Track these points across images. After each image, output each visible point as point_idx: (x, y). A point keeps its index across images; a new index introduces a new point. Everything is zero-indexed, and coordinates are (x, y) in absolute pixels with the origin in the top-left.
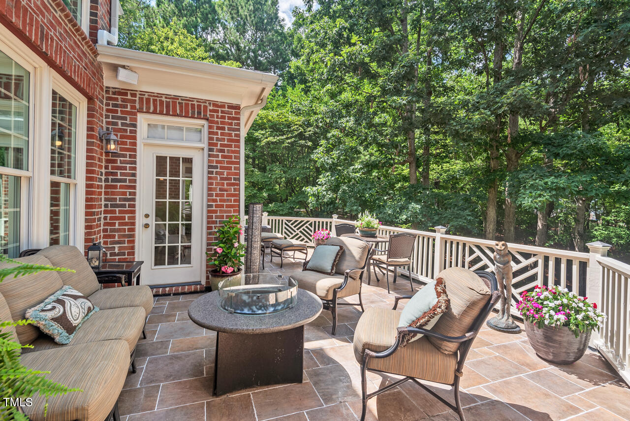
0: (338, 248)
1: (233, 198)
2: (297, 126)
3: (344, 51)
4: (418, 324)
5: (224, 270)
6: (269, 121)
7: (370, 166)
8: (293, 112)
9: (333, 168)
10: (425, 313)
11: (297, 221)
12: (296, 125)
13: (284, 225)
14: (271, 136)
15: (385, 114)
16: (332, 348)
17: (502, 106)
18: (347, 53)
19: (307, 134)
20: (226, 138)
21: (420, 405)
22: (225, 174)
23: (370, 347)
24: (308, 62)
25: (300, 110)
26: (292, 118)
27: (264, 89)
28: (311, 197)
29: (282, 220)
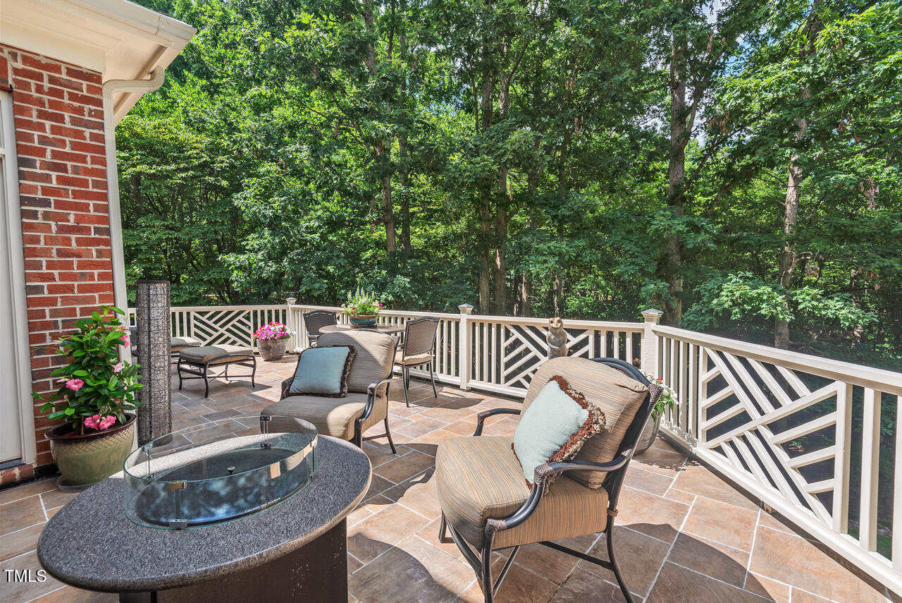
0: (347, 350)
1: (96, 272)
2: (198, 151)
3: (289, 34)
4: (566, 455)
5: (92, 425)
6: (136, 135)
7: (334, 224)
8: (189, 123)
9: (274, 223)
10: (574, 435)
11: (218, 313)
12: (195, 148)
13: (193, 322)
14: (143, 163)
15: (345, 151)
16: (367, 522)
17: (505, 153)
18: (295, 38)
19: (217, 166)
20: (67, 139)
21: (539, 571)
22: (72, 218)
23: (494, 514)
24: (215, 40)
25: (204, 121)
26: (186, 135)
27: (160, 50)
28: (236, 272)
29: (188, 314)
